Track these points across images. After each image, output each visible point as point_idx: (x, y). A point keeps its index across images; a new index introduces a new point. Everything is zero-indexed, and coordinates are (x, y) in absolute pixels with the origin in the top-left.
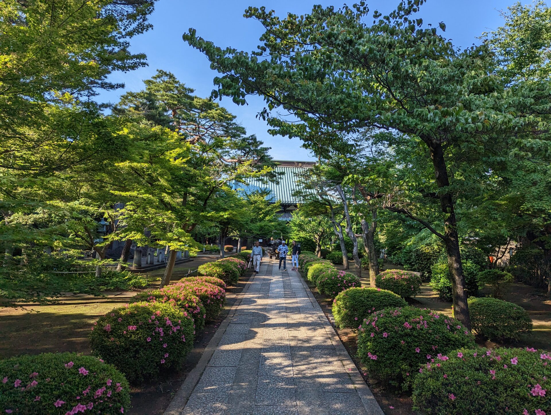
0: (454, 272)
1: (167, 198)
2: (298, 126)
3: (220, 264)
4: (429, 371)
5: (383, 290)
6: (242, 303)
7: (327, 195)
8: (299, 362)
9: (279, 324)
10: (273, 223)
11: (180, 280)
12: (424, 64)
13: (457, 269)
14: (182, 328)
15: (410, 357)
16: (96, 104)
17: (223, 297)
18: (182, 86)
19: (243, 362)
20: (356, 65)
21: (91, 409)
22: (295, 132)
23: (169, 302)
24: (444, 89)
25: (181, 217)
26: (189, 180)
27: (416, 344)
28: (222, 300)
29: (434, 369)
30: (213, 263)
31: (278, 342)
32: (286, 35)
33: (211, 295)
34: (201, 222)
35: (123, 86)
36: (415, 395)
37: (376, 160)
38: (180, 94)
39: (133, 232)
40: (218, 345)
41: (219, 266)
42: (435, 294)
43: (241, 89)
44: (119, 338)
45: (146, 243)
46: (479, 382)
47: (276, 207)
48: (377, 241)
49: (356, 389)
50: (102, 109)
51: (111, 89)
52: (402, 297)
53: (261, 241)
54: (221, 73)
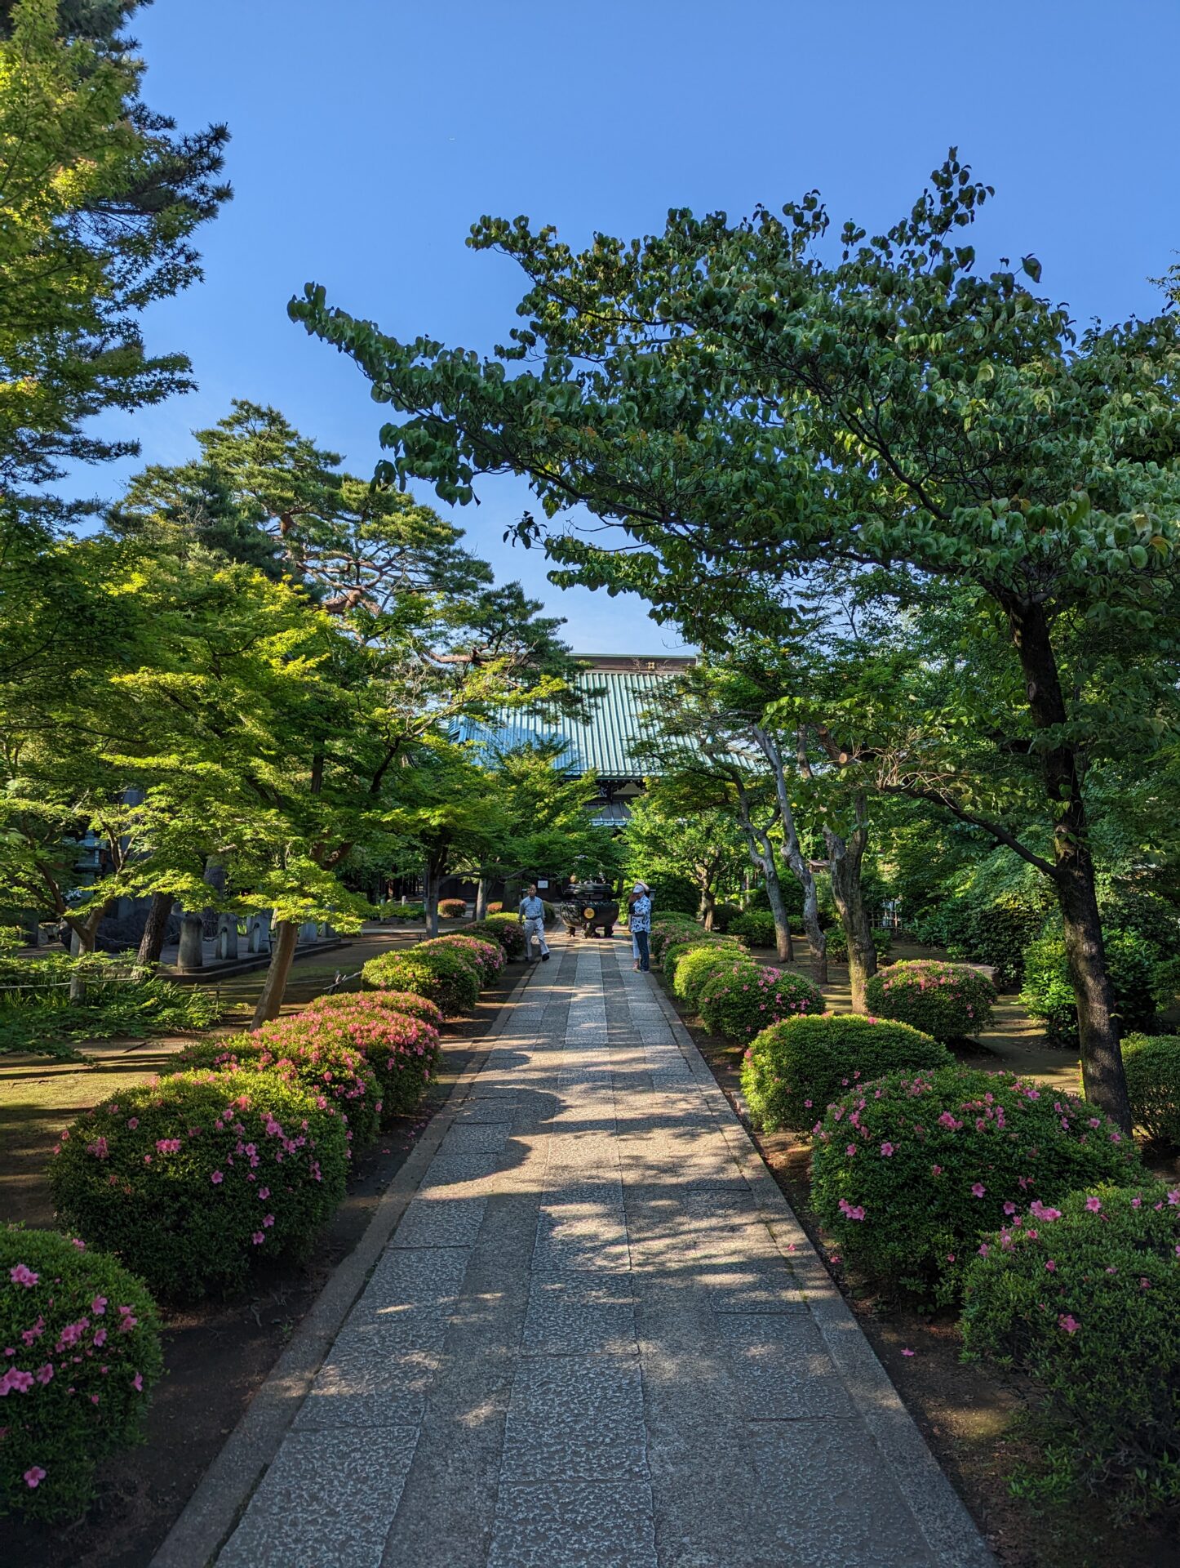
0: (1082, 966)
1: (266, 772)
2: (634, 559)
3: (424, 956)
4: (1005, 1251)
5: (885, 1021)
6: (489, 1064)
7: (727, 753)
8: (648, 1228)
9: (591, 1122)
10: (575, 836)
11: (311, 1005)
12: (981, 378)
13: (1090, 959)
14: (313, 1143)
15: (958, 1209)
16: (59, 502)
17: (432, 1051)
18: (307, 447)
19: (489, 1233)
20: (790, 383)
21: (46, 1381)
22: (627, 575)
23: (277, 1067)
24: (1039, 449)
25: (306, 825)
26: (328, 720)
27: (974, 1173)
28: (430, 1058)
29: (1020, 1245)
30: (405, 952)
31: (587, 1173)
32: (592, 297)
33: (398, 1045)
34: (365, 838)
35: (134, 449)
36: (968, 1320)
37: (864, 650)
38: (302, 469)
39: (169, 872)
40: (418, 1186)
41: (421, 960)
42: (1034, 1027)
43: (462, 459)
44: (131, 1177)
45: (209, 902)
46: (1144, 1282)
47: (583, 790)
48: (874, 878)
49: (807, 1304)
50: (75, 517)
51: (101, 458)
52: (938, 1040)
53: (543, 884)
54: (405, 412)
